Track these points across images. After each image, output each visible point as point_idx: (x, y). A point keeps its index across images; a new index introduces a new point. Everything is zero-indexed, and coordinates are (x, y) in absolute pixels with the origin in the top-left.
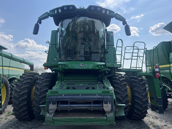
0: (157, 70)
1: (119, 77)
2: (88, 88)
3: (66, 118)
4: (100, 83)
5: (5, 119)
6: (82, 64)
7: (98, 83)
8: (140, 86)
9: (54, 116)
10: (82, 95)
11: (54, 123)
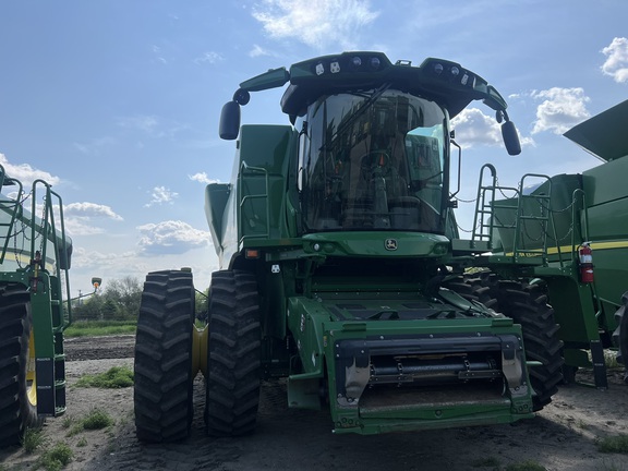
0: (587, 259)
1: (468, 283)
2: (434, 317)
3: (398, 407)
4: (437, 302)
5: (78, 446)
6: (393, 242)
7: (433, 302)
8: (536, 309)
9: (360, 404)
10: (436, 336)
11: (362, 426)
